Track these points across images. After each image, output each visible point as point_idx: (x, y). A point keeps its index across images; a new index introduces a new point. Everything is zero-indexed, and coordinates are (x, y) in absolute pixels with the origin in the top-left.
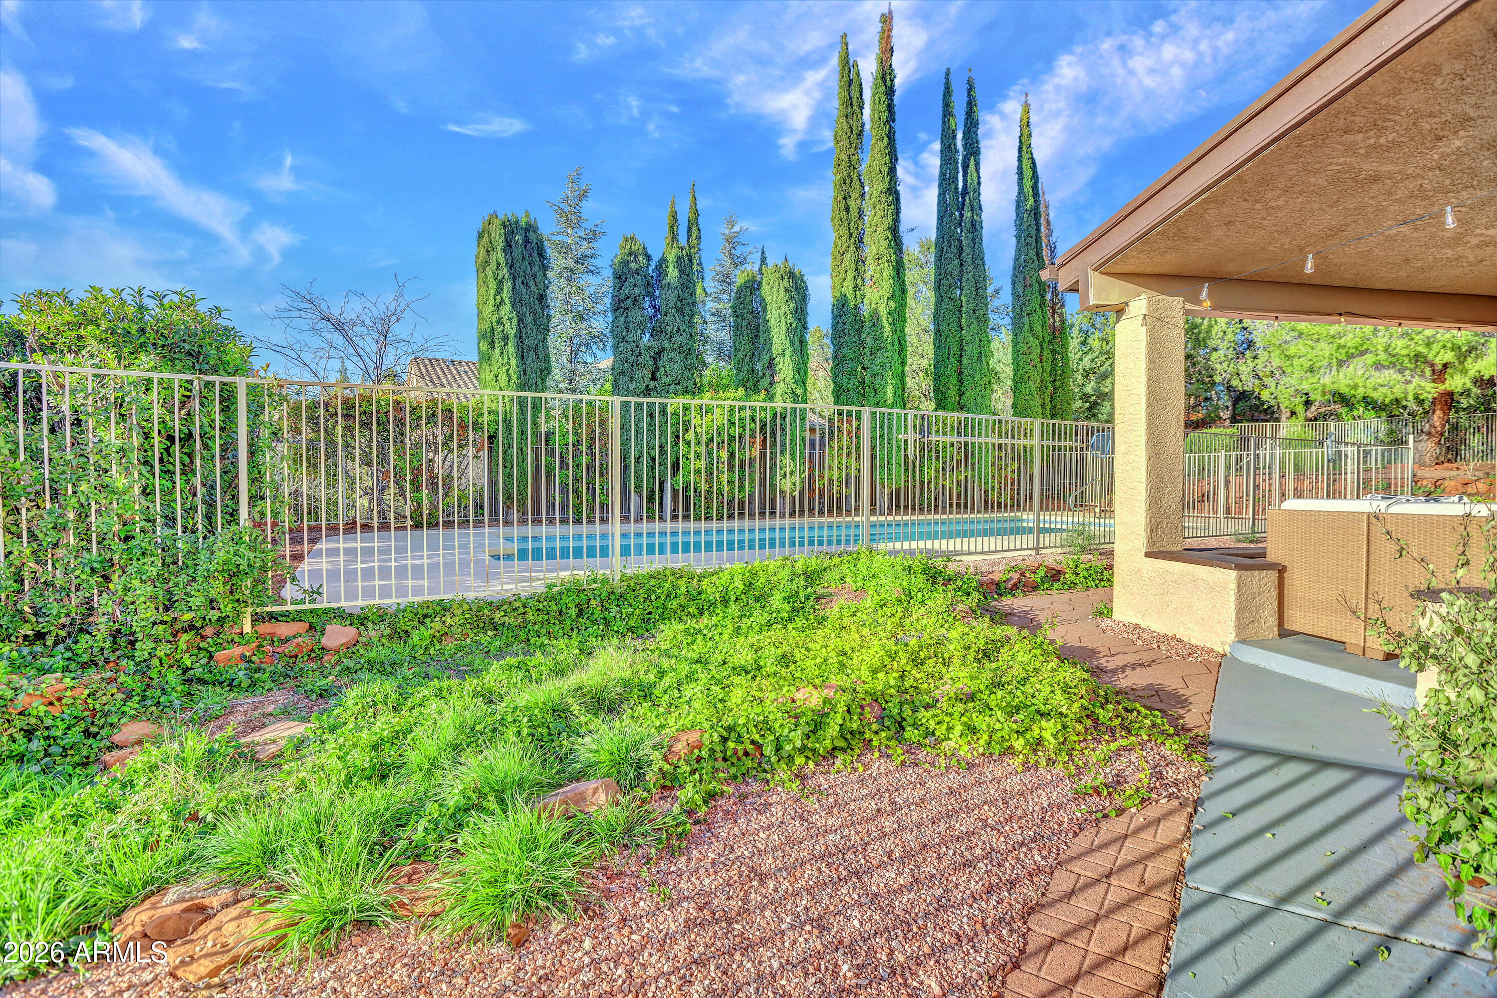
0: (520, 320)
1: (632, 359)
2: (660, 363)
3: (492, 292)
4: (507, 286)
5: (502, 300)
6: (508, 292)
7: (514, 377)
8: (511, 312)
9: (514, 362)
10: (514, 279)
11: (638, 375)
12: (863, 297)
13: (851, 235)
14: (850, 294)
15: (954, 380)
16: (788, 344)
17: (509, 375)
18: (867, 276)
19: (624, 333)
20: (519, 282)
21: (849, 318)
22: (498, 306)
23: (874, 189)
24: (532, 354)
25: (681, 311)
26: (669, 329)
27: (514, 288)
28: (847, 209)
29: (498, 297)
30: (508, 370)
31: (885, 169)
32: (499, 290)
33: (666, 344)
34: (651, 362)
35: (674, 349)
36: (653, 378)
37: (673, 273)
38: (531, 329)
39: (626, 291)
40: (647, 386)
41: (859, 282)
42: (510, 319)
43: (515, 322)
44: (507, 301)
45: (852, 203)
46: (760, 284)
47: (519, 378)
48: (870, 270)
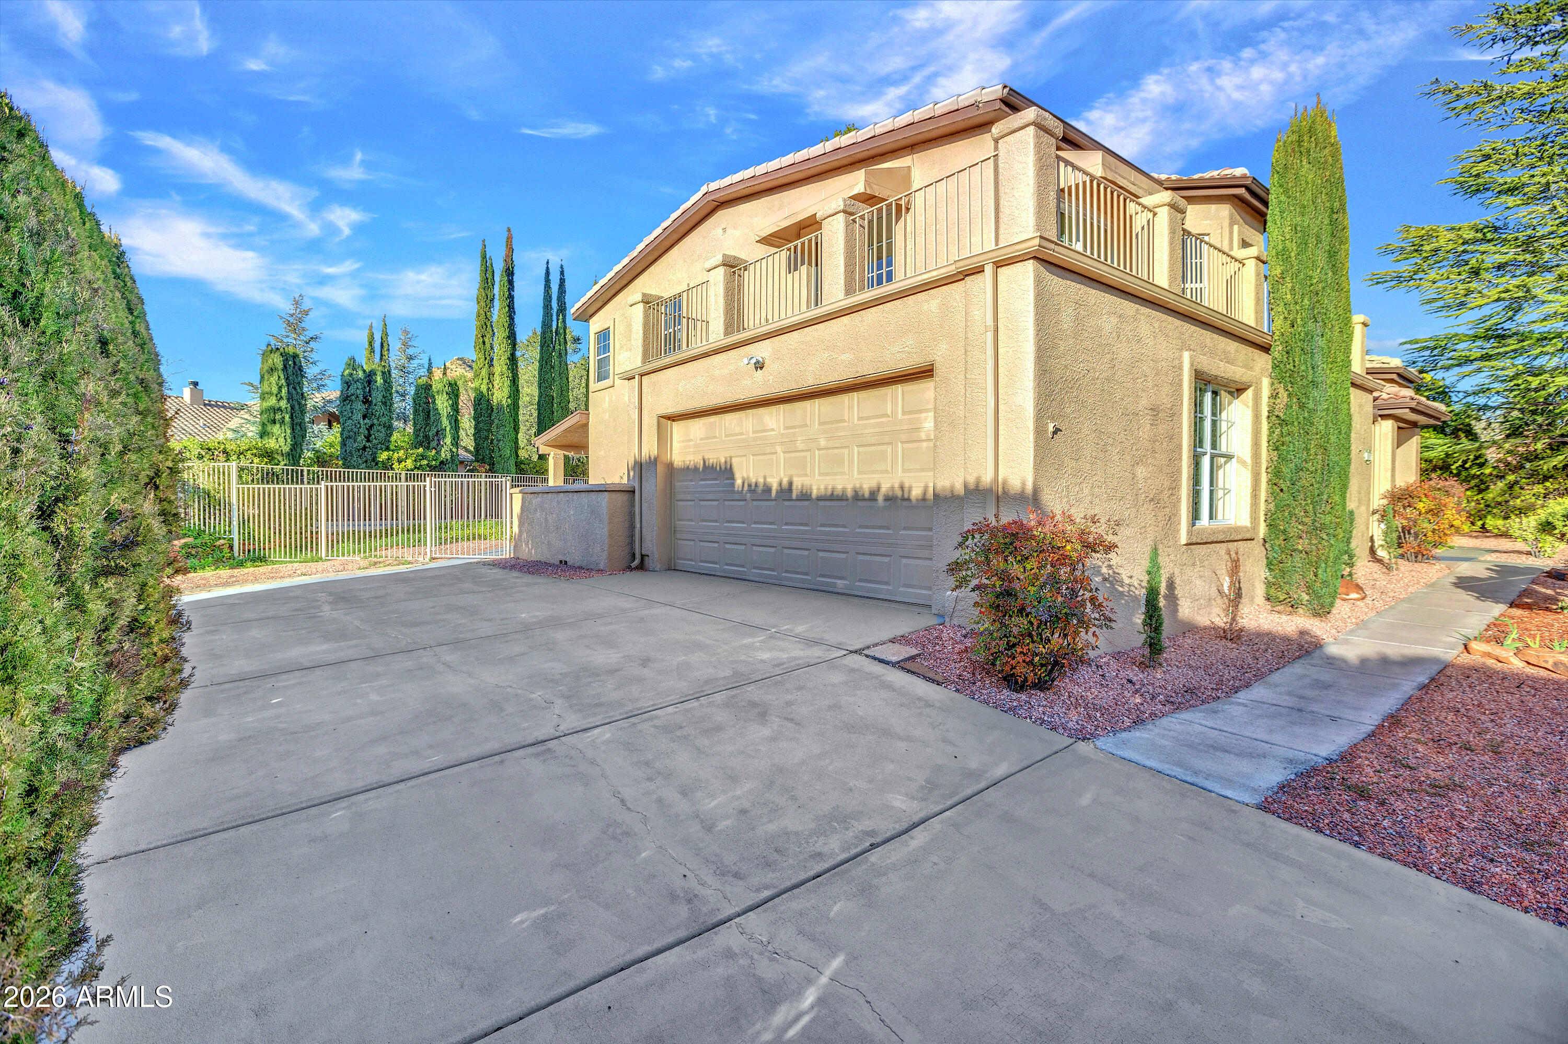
0: (292, 408)
1: (355, 430)
2: (372, 432)
3: (274, 393)
4: (284, 390)
5: (281, 396)
7: (289, 440)
8: (287, 403)
9: (289, 431)
11: (360, 439)
12: (492, 395)
13: (486, 358)
14: (485, 391)
18: (495, 383)
19: (351, 414)
20: (290, 387)
21: (484, 406)
22: (279, 398)
23: (501, 334)
25: (385, 404)
26: (378, 413)
27: (288, 390)
28: (484, 343)
29: (279, 395)
31: (506, 325)
32: (279, 391)
33: (375, 421)
34: (366, 432)
35: (380, 425)
36: (367, 442)
37: (379, 379)
38: (297, 413)
39: (351, 390)
41: (490, 386)
43: (289, 408)
44: (284, 396)
45: (486, 340)
46: (431, 386)
48: (497, 380)
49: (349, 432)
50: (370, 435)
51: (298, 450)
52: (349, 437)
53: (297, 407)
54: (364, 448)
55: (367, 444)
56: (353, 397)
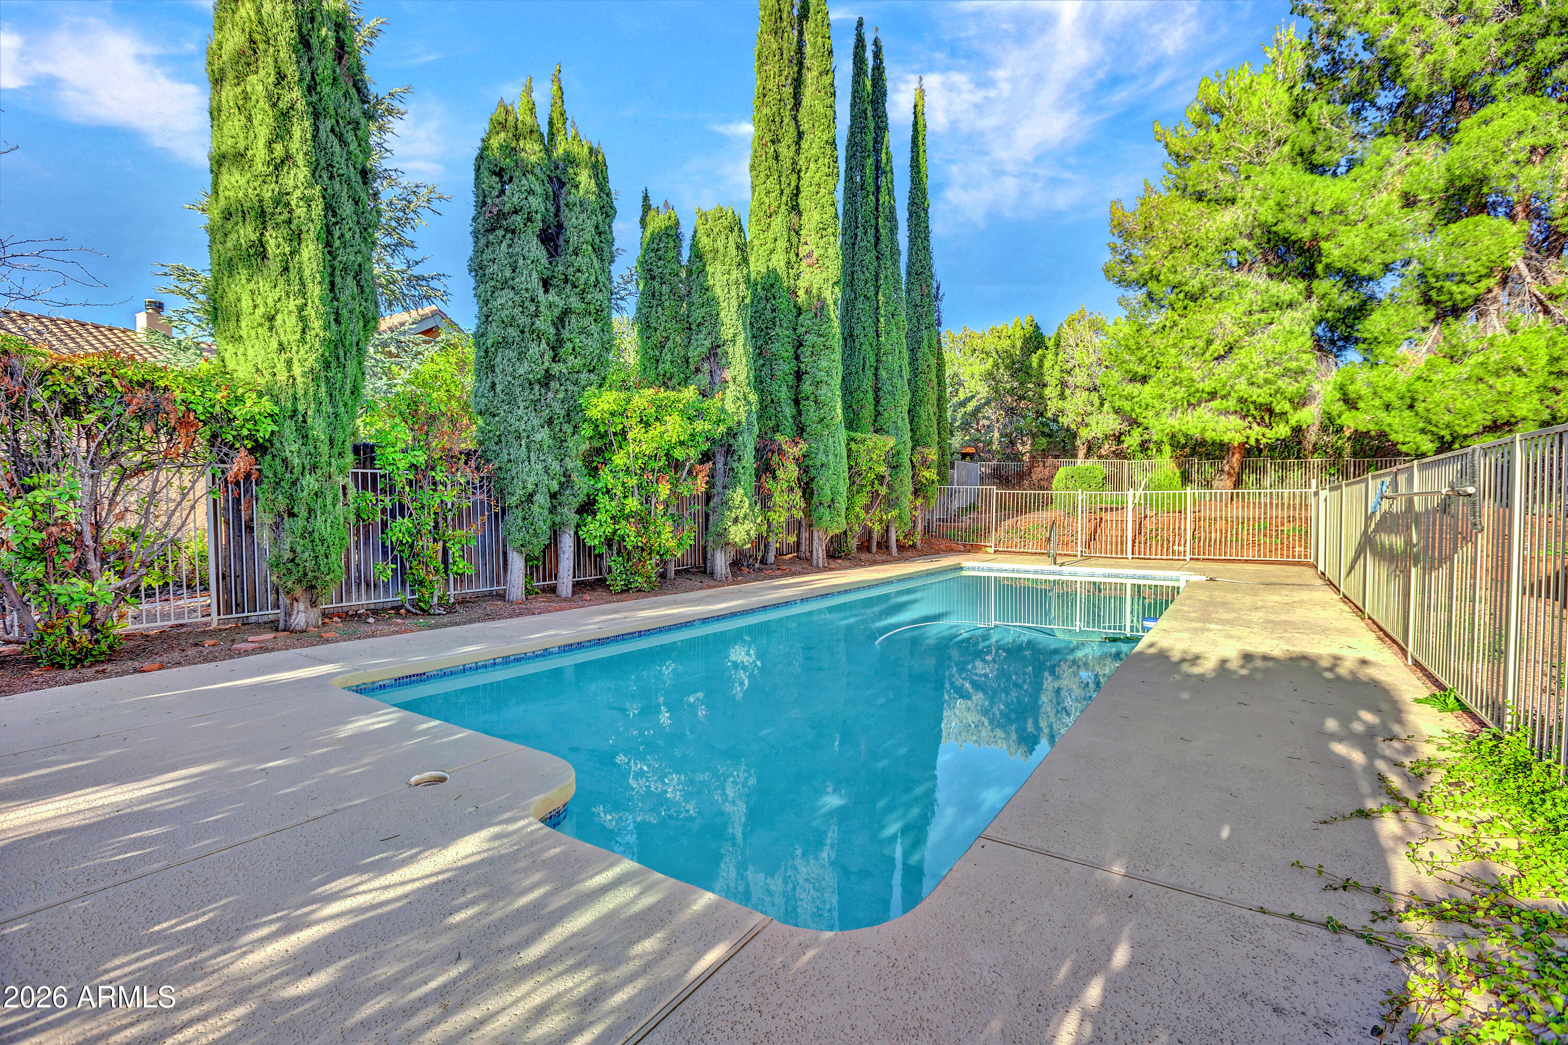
0: (330, 208)
1: (523, 320)
3: (263, 133)
4: (300, 129)
5: (288, 157)
6: (304, 141)
7: (316, 325)
8: (310, 186)
10: (316, 116)
11: (534, 350)
13: (782, 193)
15: (870, 396)
16: (740, 328)
17: (302, 319)
18: (803, 251)
19: (508, 274)
20: (326, 125)
21: (781, 301)
22: (280, 165)
24: (350, 282)
26: (582, 278)
27: (315, 137)
28: (777, 158)
29: (279, 149)
30: (301, 309)
32: (281, 132)
34: (552, 330)
36: (555, 359)
38: (348, 229)
39: (513, 196)
40: (547, 371)
41: (792, 257)
42: (308, 201)
43: (318, 209)
44: (300, 159)
47: (326, 328)
48: (811, 242)
49: (505, 325)
50: (560, 342)
51: (351, 367)
52: (504, 343)
53: (347, 209)
54: (547, 380)
55: (556, 368)
56: (519, 219)
